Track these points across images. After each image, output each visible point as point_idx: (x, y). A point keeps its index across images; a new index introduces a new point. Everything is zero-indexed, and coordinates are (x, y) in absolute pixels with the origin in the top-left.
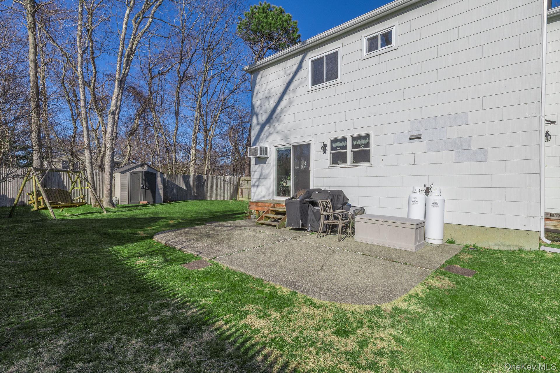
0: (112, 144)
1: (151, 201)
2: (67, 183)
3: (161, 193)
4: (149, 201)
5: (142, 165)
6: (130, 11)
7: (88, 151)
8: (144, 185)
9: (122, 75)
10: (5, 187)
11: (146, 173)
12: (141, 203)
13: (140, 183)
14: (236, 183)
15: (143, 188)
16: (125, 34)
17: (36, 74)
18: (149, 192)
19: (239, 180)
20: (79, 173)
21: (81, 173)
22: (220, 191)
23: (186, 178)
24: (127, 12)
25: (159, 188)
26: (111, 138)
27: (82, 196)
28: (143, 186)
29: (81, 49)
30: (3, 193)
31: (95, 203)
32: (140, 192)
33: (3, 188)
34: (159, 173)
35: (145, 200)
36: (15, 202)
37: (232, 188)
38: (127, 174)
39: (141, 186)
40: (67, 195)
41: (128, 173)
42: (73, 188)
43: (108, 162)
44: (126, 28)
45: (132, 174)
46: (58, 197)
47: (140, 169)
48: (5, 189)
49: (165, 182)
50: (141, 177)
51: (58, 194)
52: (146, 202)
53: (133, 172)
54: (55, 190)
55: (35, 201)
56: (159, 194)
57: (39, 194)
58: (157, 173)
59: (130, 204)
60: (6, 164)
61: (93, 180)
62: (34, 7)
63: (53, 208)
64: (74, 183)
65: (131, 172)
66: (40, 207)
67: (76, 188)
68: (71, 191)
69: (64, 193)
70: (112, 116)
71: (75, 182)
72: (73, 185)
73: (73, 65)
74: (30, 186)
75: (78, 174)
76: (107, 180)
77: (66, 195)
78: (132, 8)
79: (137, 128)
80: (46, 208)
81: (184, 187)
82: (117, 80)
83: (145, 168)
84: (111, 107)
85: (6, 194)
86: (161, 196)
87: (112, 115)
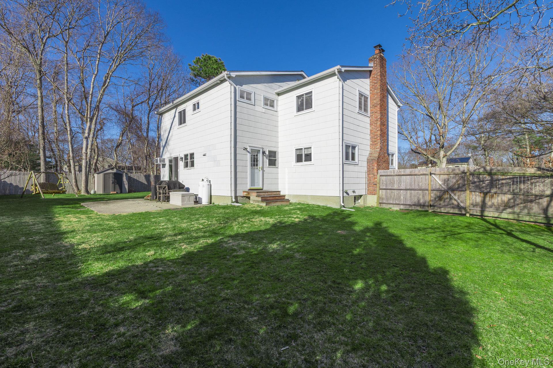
0: (86, 156)
1: (119, 191)
3: (127, 187)
4: (117, 192)
5: (112, 169)
6: (95, 77)
7: (72, 160)
9: (91, 115)
11: (115, 174)
12: (111, 193)
13: (111, 180)
15: (113, 184)
16: (92, 91)
17: (42, 115)
18: (117, 186)
20: (63, 174)
23: (147, 177)
24: (93, 77)
25: (125, 183)
26: (85, 153)
27: (64, 187)
28: (113, 182)
29: (67, 100)
34: (124, 174)
36: (24, 190)
38: (101, 175)
39: (111, 182)
41: (102, 173)
42: (60, 182)
43: (84, 167)
44: (93, 87)
45: (105, 174)
47: (110, 171)
49: (129, 179)
50: (112, 176)
51: (49, 186)
52: (115, 192)
55: (34, 189)
56: (125, 187)
57: (36, 185)
59: (104, 193)
60: (25, 169)
61: (76, 178)
62: (40, 75)
63: (43, 193)
66: (37, 192)
68: (58, 184)
69: (53, 185)
71: (60, 179)
75: (61, 175)
76: (83, 178)
78: (96, 75)
79: (121, 142)
80: (40, 193)
81: (146, 183)
83: (115, 171)
84: (85, 135)
86: (126, 189)
87: (85, 139)
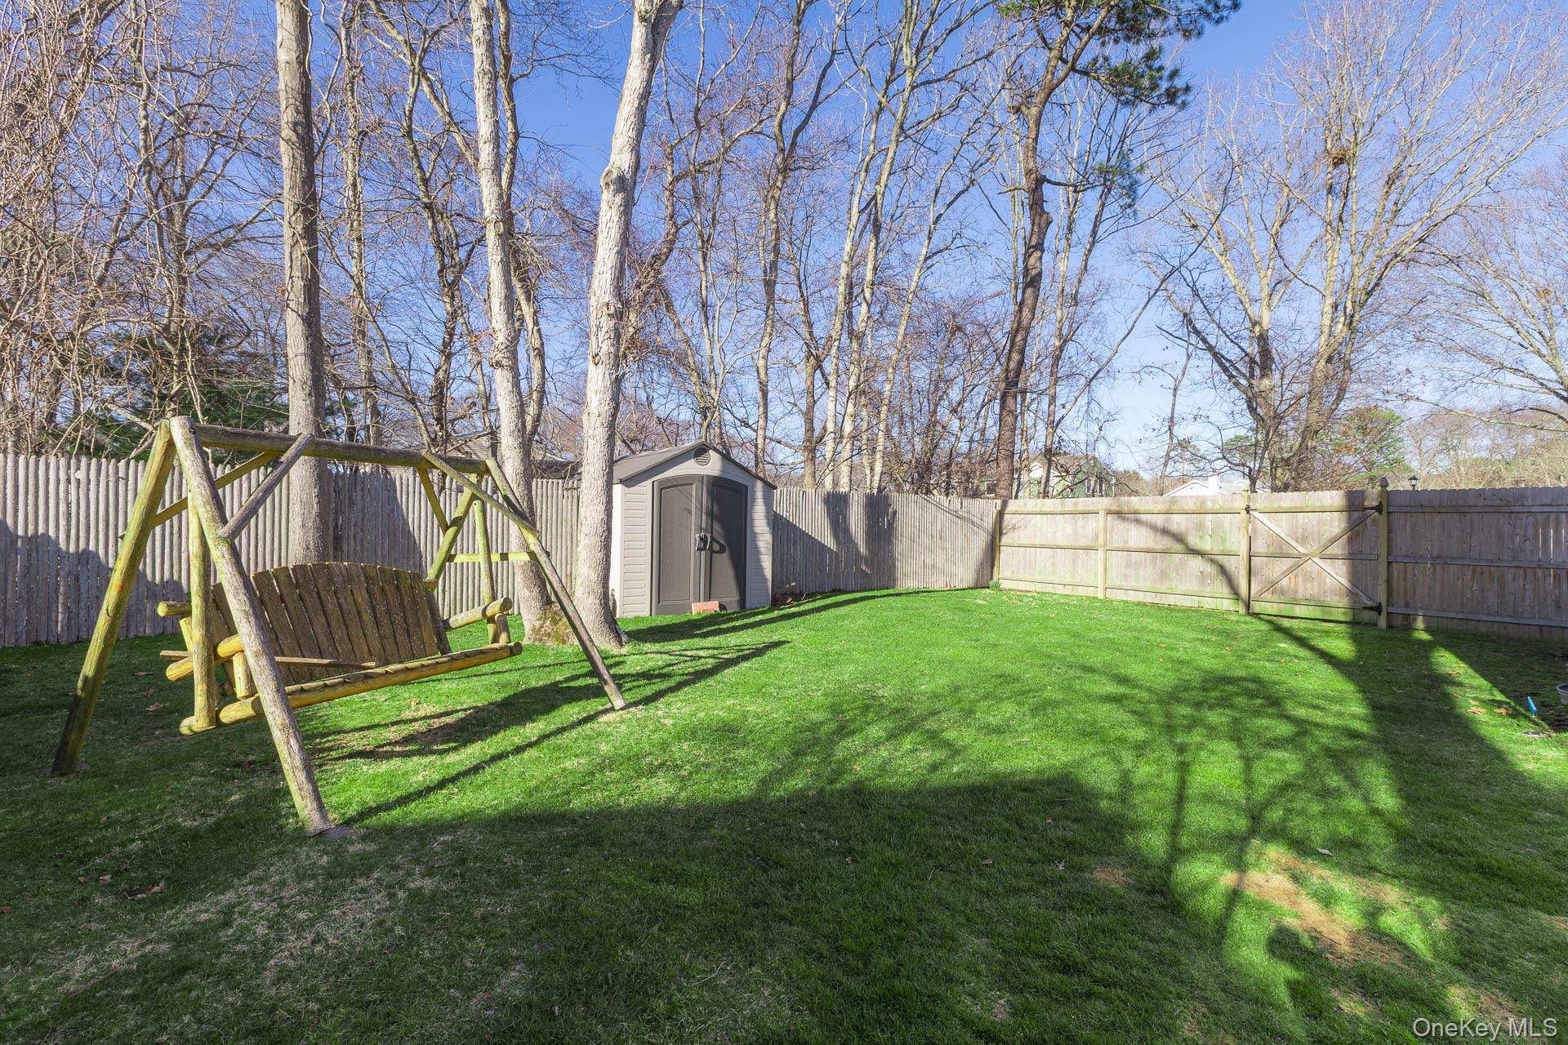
0: (618, 336)
1: (732, 600)
2: (423, 528)
3: (767, 563)
4: (724, 600)
5: (699, 451)
7: (509, 375)
8: (709, 536)
10: (175, 548)
11: (715, 486)
12: (700, 608)
13: (693, 525)
14: (989, 522)
15: (705, 548)
18: (724, 561)
19: (1001, 514)
20: (480, 476)
21: (488, 471)
22: (940, 557)
23: (838, 505)
25: (760, 545)
26: (612, 310)
27: (494, 609)
28: (703, 540)
30: (167, 575)
31: (537, 624)
32: (693, 560)
33: (167, 550)
34: (759, 485)
35: (709, 598)
37: (980, 542)
38: (647, 491)
39: (695, 537)
40: (414, 602)
41: (649, 483)
42: (450, 558)
43: (598, 424)
45: (663, 488)
46: (367, 617)
47: (690, 467)
48: (175, 554)
49: (778, 524)
50: (696, 501)
51: (361, 597)
52: (714, 606)
53: (668, 479)
54: (349, 577)
56: (761, 569)
58: (754, 486)
59: (658, 613)
64: (452, 531)
65: (661, 482)
67: (459, 559)
68: (437, 577)
69: (398, 588)
70: (619, 199)
71: (458, 522)
72: (445, 540)
73: (443, 106)
74: (276, 540)
75: (473, 478)
76: (591, 512)
77: (407, 600)
81: (829, 541)
82: (643, 19)
83: (712, 466)
84: (613, 158)
85: (176, 577)
86: (765, 578)
87: (617, 191)
